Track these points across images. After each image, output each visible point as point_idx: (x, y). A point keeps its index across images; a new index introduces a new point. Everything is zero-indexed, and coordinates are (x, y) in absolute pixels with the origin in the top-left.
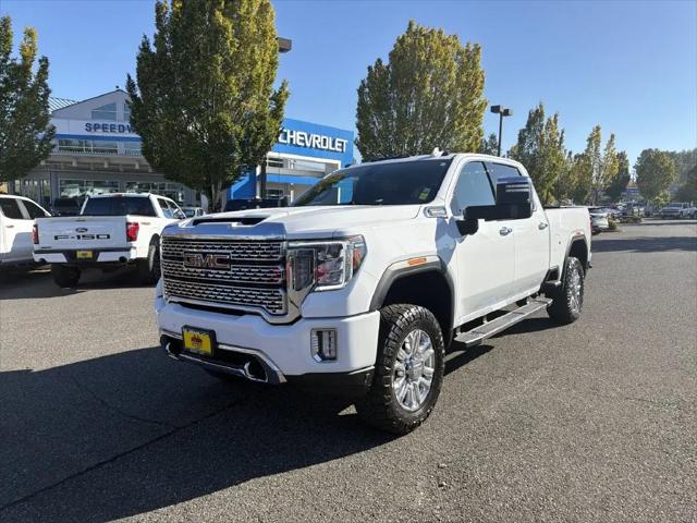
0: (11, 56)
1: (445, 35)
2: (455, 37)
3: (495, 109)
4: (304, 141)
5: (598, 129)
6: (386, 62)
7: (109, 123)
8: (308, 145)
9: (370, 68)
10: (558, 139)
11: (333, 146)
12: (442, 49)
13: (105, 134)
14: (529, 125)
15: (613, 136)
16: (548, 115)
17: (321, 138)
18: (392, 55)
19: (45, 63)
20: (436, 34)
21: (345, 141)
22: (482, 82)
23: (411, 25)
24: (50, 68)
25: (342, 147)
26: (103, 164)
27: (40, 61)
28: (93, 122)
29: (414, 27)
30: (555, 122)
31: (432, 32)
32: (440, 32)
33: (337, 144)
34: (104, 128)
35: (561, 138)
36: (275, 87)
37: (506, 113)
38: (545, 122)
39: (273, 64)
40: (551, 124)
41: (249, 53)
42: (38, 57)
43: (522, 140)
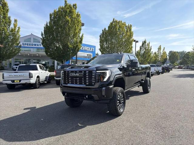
0: (11, 26)
1: (123, 22)
2: (125, 23)
3: (135, 41)
4: (83, 48)
5: (160, 46)
6: (107, 29)
7: (29, 43)
8: (84, 49)
9: (103, 30)
10: (150, 48)
11: (90, 50)
12: (122, 26)
13: (28, 46)
14: (142, 45)
15: (164, 48)
16: (147, 42)
17: (87, 48)
18: (109, 27)
19: (19, 28)
20: (120, 22)
21: (93, 49)
22: (133, 34)
23: (114, 19)
24: (20, 30)
25: (93, 50)
26: (28, 54)
27: (18, 28)
28: (24, 43)
29: (115, 20)
30: (149, 44)
31: (119, 21)
32: (121, 21)
33: (91, 49)
34: (28, 44)
35: (151, 48)
36: (81, 35)
37: (137, 42)
38: (147, 44)
39: (80, 30)
40: (148, 44)
41: (74, 27)
42: (18, 27)
43: (141, 49)
